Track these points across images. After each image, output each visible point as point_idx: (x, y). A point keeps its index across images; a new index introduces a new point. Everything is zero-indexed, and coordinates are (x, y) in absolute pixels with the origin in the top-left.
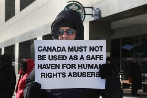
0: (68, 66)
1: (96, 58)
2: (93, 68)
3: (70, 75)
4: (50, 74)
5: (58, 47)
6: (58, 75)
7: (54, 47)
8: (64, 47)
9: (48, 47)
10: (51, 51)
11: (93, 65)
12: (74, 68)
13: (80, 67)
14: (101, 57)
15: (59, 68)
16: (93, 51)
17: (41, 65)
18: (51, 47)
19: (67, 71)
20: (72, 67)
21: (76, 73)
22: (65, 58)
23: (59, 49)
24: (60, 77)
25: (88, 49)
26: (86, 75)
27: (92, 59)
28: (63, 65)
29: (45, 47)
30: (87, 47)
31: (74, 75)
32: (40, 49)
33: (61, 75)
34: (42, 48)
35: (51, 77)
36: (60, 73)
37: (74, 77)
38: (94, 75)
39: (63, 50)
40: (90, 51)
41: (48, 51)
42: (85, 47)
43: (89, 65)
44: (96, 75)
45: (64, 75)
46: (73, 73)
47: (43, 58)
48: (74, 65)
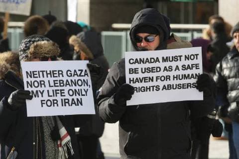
0: (163, 78)
1: (192, 67)
2: (189, 78)
3: (164, 87)
4: (143, 88)
5: (151, 59)
6: (151, 88)
7: (147, 59)
8: (157, 58)
9: (140, 59)
10: (143, 63)
11: (189, 75)
12: (168, 80)
13: (175, 79)
14: (197, 66)
15: (152, 81)
16: (188, 60)
17: (133, 79)
18: (143, 59)
19: (161, 84)
20: (167, 78)
21: (170, 85)
22: (158, 70)
23: (152, 60)
24: (153, 90)
25: (183, 58)
26: (181, 87)
27: (188, 68)
28: (157, 77)
29: (137, 59)
30: (182, 56)
31: (168, 87)
32: (132, 61)
33: (155, 88)
34: (133, 60)
35: (144, 91)
36: (153, 87)
37: (168, 89)
38: (190, 86)
39: (156, 61)
40: (185, 60)
41: (140, 63)
42: (180, 56)
43: (185, 75)
44: (192, 86)
45: (158, 88)
46: (168, 85)
47: (135, 71)
48: (168, 77)
